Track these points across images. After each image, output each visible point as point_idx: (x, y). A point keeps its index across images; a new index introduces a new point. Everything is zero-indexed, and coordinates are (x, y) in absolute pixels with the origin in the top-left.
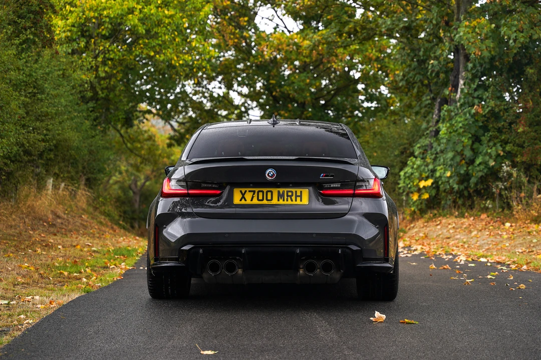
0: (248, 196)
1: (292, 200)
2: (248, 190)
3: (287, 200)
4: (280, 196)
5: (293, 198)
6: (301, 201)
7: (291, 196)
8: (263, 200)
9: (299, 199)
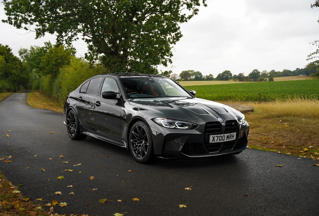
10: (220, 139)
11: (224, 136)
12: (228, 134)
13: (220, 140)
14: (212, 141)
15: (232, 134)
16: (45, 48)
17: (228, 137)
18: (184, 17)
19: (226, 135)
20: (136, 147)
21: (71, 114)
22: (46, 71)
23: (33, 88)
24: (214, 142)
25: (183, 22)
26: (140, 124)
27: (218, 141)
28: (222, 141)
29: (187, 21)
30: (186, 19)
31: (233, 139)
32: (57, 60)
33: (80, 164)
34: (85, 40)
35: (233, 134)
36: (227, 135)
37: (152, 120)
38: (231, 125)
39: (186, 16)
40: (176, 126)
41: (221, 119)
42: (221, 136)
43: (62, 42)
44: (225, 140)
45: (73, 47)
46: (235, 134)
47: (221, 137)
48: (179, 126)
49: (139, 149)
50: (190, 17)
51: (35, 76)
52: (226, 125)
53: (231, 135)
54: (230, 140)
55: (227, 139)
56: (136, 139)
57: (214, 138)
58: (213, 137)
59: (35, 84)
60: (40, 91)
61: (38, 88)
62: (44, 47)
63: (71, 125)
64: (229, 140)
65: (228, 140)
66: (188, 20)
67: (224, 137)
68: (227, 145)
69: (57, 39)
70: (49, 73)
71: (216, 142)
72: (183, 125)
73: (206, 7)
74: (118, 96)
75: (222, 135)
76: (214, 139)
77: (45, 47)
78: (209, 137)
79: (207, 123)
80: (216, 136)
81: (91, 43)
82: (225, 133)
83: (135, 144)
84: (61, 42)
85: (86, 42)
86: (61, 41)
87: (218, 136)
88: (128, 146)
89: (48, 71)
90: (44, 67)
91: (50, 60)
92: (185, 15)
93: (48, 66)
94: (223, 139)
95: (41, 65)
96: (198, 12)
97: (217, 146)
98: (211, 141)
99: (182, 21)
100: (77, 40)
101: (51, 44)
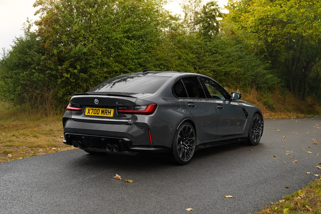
0: (91, 111)
1: (106, 115)
2: (91, 108)
3: (105, 114)
4: (102, 112)
5: (107, 113)
6: (110, 115)
7: (106, 112)
8: (95, 114)
9: (109, 114)
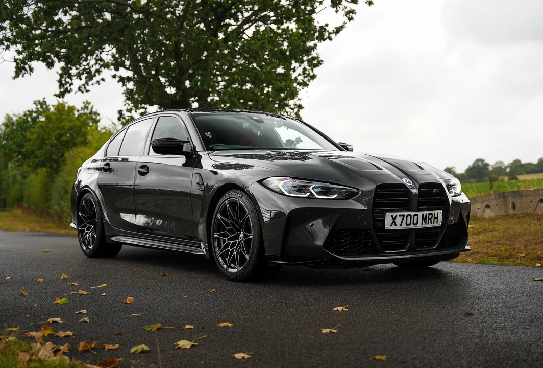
10: (408, 223)
11: (417, 215)
12: (425, 213)
13: (407, 225)
14: (391, 226)
15: (433, 212)
16: (36, 112)
17: (424, 218)
18: (325, 30)
19: (420, 214)
20: (225, 248)
21: (86, 203)
22: (37, 160)
23: (9, 202)
24: (394, 227)
25: (324, 40)
26: (235, 195)
27: (404, 227)
28: (412, 227)
29: (330, 39)
30: (330, 33)
31: (435, 225)
32: (61, 135)
33: (104, 285)
34: (118, 79)
35: (436, 212)
36: (423, 214)
37: (260, 182)
38: (431, 194)
39: (330, 28)
40: (312, 194)
41: (408, 180)
42: (410, 215)
43: (70, 86)
44: (419, 226)
45: (94, 110)
46: (439, 213)
47: (409, 218)
48: (318, 193)
49: (232, 251)
50: (338, 30)
51: (14, 177)
52: (421, 194)
53: (431, 214)
54: (430, 225)
55: (424, 224)
56: (225, 229)
57: (394, 219)
58: (392, 216)
59: (13, 192)
60: (25, 205)
61: (19, 201)
62: (32, 112)
63: (86, 226)
64: (427, 226)
65: (424, 226)
66: (333, 36)
67: (416, 217)
68: (424, 237)
69: (60, 81)
70: (43, 164)
71: (398, 227)
72: (326, 191)
73: (372, 5)
74: (186, 148)
75: (412, 213)
76: (394, 222)
77: (34, 110)
78: (384, 216)
79: (378, 187)
80: (400, 216)
81: (130, 86)
82: (419, 210)
83: (224, 241)
84: (67, 88)
85: (121, 83)
86: (68, 85)
87: (403, 216)
88: (210, 249)
89: (42, 159)
90: (32, 152)
91: (46, 137)
92: (327, 25)
93: (42, 148)
94: (415, 222)
95: (28, 147)
96: (353, 15)
97: (400, 238)
98: (388, 225)
99: (321, 38)
100: (101, 82)
101: (48, 104)
